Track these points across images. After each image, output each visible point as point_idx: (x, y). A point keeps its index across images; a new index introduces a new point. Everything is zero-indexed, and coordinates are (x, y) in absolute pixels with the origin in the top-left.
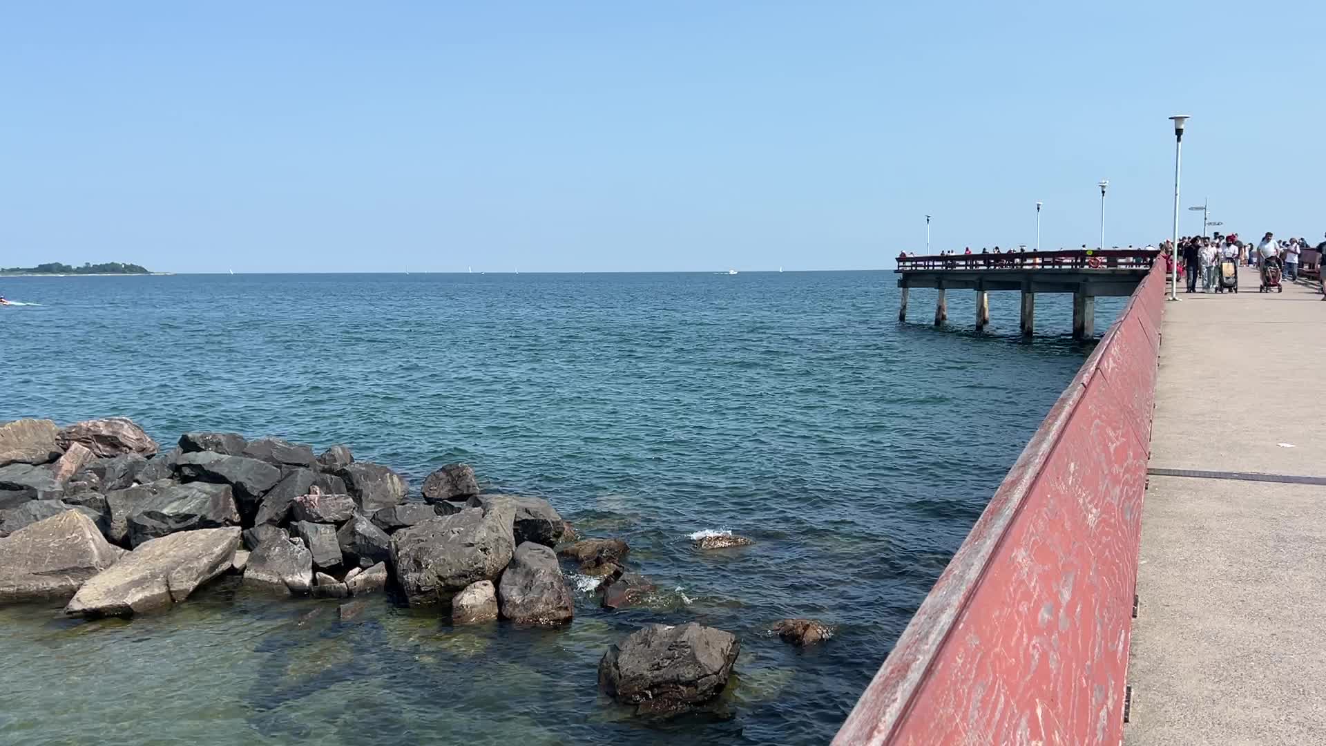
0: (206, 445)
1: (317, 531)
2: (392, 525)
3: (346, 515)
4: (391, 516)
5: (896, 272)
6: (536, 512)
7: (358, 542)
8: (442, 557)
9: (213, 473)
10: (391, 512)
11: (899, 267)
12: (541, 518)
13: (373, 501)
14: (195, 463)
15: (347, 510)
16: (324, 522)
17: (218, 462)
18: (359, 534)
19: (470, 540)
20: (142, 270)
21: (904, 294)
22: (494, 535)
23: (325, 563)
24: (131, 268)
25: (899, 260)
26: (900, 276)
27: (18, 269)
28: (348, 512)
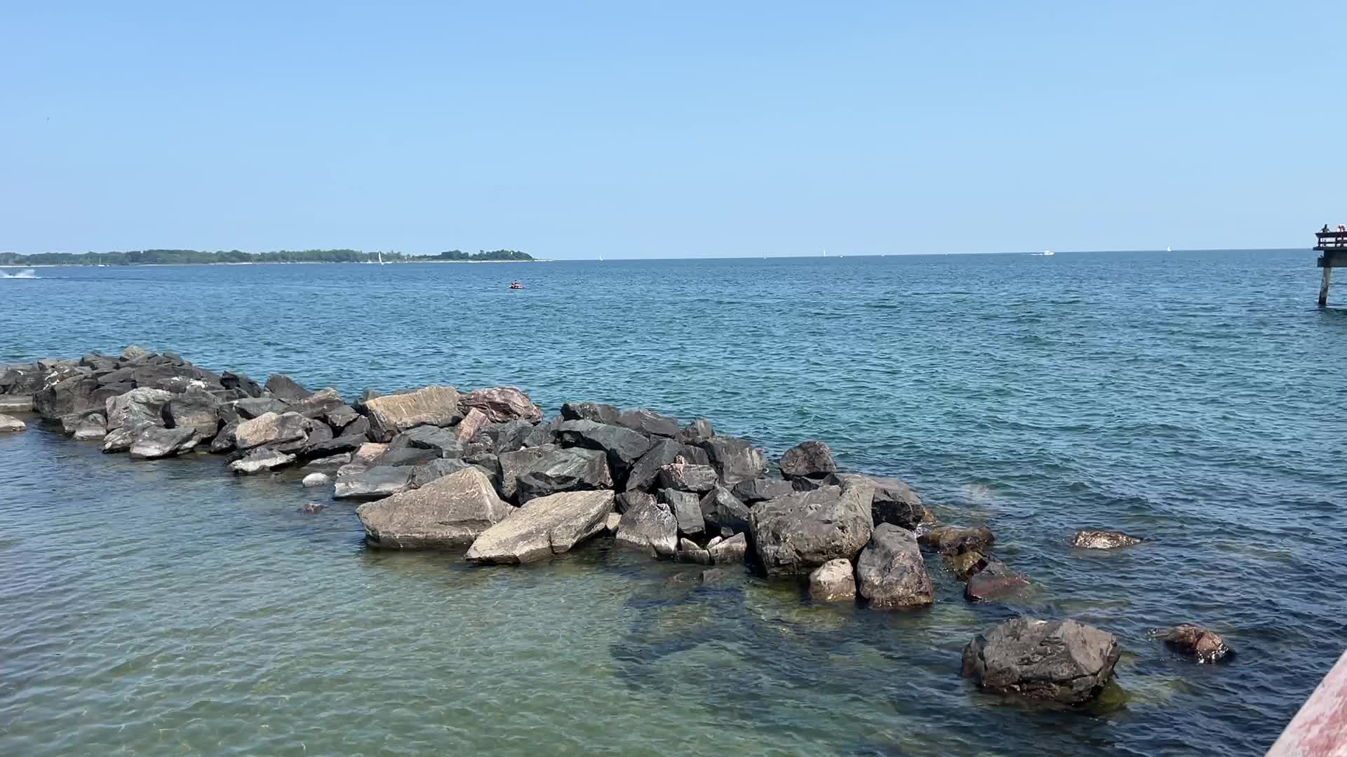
0: (584, 414)
1: (682, 499)
2: (751, 497)
3: (711, 485)
4: (750, 490)
5: (1315, 249)
6: (894, 494)
7: (719, 512)
8: (800, 532)
9: (590, 440)
10: (751, 486)
11: (1320, 243)
12: (900, 500)
13: (733, 473)
14: (575, 430)
15: (709, 481)
16: (689, 491)
17: (594, 430)
18: (721, 504)
19: (827, 517)
20: (528, 257)
21: (1325, 274)
22: (852, 514)
23: (688, 530)
24: (519, 255)
25: (1319, 235)
26: (1322, 253)
27: (425, 256)
28: (710, 483)
